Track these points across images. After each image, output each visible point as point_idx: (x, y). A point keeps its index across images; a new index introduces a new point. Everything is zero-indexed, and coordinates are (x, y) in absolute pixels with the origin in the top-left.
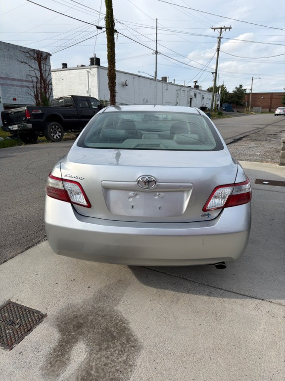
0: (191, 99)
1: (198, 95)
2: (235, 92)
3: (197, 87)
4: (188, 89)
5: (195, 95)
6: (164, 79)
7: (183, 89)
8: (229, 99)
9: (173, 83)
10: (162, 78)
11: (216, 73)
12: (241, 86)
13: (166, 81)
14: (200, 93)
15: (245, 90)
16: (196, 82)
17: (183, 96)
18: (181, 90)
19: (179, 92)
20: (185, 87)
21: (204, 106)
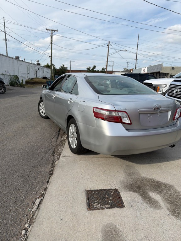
0: (36, 72)
1: (40, 69)
2: (60, 69)
3: (39, 64)
4: (34, 65)
5: (39, 69)
6: (17, 58)
7: (31, 65)
8: (57, 73)
9: (24, 60)
10: (16, 57)
11: (51, 56)
12: (63, 65)
13: (19, 59)
14: (41, 68)
15: (66, 68)
16: (38, 61)
17: (31, 69)
18: (30, 66)
19: (28, 67)
20: (32, 64)
21: (45, 76)
